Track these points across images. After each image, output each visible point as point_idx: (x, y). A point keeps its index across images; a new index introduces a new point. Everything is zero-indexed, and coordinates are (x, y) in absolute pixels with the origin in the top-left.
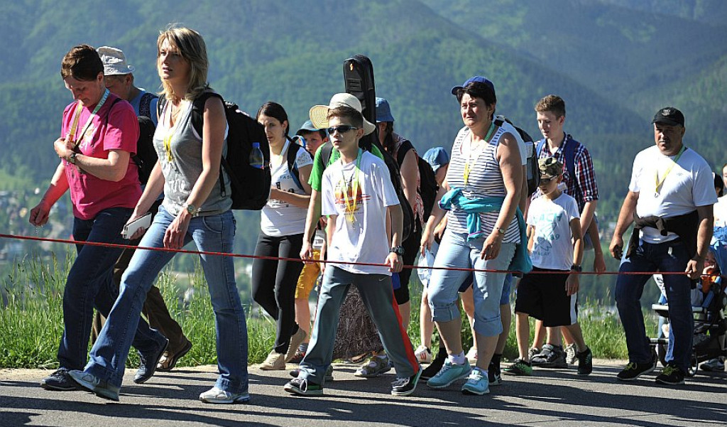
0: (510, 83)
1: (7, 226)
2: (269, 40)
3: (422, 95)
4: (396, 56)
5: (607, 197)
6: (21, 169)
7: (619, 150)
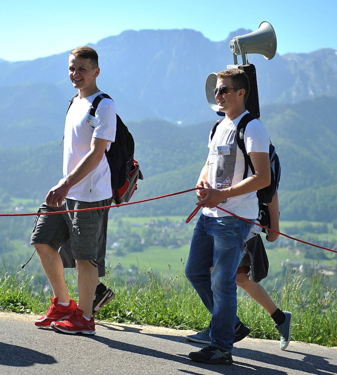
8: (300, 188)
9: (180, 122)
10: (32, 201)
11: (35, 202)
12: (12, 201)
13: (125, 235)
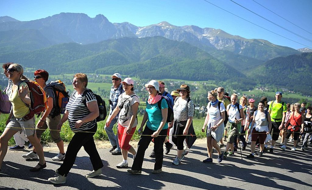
0: (222, 67)
1: (136, 86)
2: (181, 58)
3: (206, 69)
4: (202, 62)
5: (238, 88)
6: (138, 77)
7: (240, 80)
8: (119, 65)
9: (81, 44)
10: (33, 69)
11: (34, 69)
12: (26, 69)
13: (66, 80)
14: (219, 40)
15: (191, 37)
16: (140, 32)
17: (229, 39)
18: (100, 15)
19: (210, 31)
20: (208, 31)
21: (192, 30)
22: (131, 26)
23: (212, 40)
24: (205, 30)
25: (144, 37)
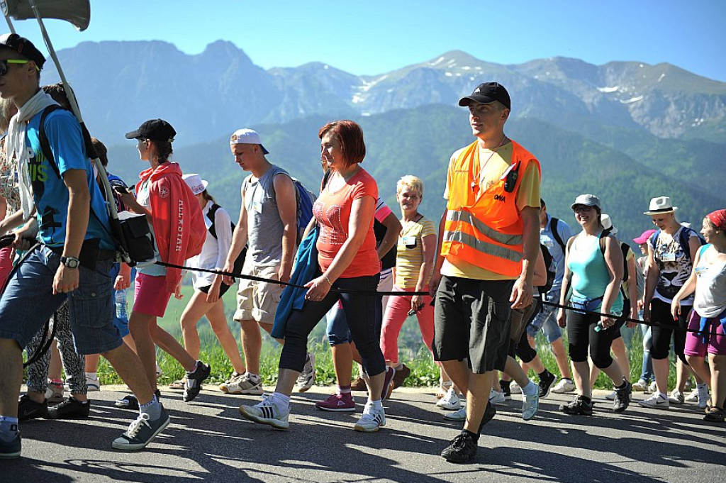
14: (668, 105)
15: (557, 99)
16: (367, 95)
17: (705, 97)
18: (220, 43)
19: (629, 74)
20: (619, 75)
21: (561, 76)
22: (333, 76)
23: (640, 103)
24: (608, 70)
25: (383, 110)
